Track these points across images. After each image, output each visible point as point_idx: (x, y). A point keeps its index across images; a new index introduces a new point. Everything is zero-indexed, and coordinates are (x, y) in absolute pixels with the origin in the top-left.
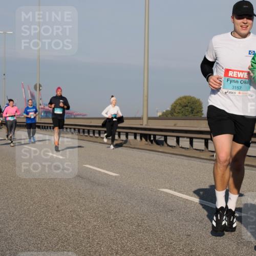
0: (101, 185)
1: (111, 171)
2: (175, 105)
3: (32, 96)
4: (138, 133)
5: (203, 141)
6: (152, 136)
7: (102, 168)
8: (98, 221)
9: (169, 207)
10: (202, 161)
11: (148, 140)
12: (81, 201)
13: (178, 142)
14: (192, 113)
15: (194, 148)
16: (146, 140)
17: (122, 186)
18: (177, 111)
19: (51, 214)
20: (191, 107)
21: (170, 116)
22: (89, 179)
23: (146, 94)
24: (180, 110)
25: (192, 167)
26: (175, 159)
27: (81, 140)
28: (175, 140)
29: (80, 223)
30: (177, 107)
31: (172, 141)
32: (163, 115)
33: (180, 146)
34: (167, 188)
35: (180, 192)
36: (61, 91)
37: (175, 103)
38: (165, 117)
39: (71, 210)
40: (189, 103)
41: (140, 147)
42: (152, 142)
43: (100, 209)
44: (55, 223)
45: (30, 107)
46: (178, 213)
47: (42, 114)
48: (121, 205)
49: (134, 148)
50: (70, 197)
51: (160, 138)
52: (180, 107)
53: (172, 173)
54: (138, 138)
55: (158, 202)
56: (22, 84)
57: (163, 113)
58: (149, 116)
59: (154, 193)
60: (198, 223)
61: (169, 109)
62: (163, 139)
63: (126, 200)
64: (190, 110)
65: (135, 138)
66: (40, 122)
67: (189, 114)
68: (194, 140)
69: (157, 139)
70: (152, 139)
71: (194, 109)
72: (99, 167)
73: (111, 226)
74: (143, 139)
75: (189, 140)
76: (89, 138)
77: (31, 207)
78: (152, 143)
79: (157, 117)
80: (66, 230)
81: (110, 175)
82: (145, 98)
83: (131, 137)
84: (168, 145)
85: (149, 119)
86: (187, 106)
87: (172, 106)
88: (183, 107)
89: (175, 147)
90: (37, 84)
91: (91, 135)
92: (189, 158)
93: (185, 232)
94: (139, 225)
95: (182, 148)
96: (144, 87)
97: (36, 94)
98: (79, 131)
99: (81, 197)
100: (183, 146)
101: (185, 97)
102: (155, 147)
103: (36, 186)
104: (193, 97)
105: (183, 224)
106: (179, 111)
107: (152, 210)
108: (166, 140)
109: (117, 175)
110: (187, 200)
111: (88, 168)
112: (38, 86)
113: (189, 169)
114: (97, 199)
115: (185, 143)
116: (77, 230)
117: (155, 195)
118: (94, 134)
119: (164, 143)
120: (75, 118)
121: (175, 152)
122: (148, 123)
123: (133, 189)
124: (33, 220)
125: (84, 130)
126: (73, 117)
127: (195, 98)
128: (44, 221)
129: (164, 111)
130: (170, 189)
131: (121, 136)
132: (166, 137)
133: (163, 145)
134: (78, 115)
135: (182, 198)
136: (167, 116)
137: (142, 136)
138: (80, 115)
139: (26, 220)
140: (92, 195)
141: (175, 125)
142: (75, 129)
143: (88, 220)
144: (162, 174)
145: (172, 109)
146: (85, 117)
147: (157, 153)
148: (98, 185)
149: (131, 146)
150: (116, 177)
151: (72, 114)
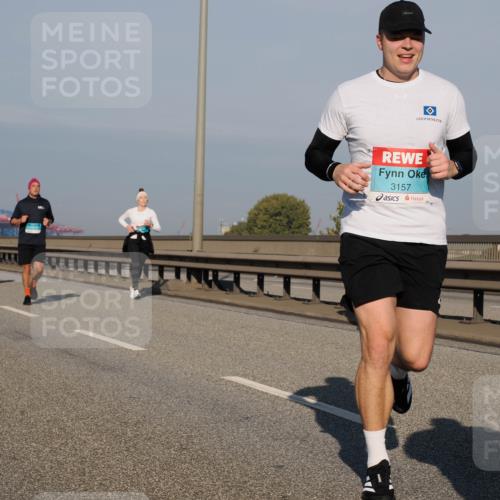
0: (109, 369)
2: (256, 212)
4: (184, 267)
5: (311, 282)
6: (210, 273)
8: (102, 440)
9: (239, 411)
10: (308, 321)
11: (203, 282)
12: (69, 400)
13: (261, 284)
14: (290, 228)
15: (292, 295)
16: (199, 281)
17: (150, 372)
18: (260, 223)
19: (10, 426)
20: (288, 217)
21: (245, 234)
22: (85, 358)
23: (199, 192)
24: (265, 221)
25: (286, 334)
26: (254, 317)
28: (256, 280)
29: (66, 444)
30: (261, 216)
31: (249, 283)
32: (232, 231)
33: (266, 292)
34: (237, 374)
35: (263, 382)
37: (256, 208)
38: (236, 234)
39: (49, 418)
40: (283, 208)
41: (187, 294)
42: (209, 284)
43: (106, 416)
44: (16, 445)
46: (259, 423)
49: (175, 296)
50: (47, 394)
51: (226, 277)
52: (266, 217)
53: (248, 345)
54: (183, 276)
55: (220, 403)
57: (233, 226)
58: (205, 234)
59: (213, 385)
60: (298, 442)
61: (244, 219)
62: (231, 278)
63: (158, 399)
64: (285, 221)
65: (178, 276)
67: (284, 230)
68: (293, 280)
69: (220, 278)
70: (210, 278)
71: (293, 219)
74: (194, 280)
75: (282, 280)
78: (210, 286)
79: (221, 236)
80: (39, 458)
81: (126, 349)
82: (199, 199)
83: (169, 275)
84: (242, 291)
85: (205, 238)
86: (279, 214)
87: (250, 214)
88: (272, 217)
89: (254, 293)
91: (91, 270)
92: (284, 316)
93: (274, 459)
94: (182, 448)
95: (268, 295)
99: (69, 393)
100: (270, 293)
101: (276, 197)
102: (217, 294)
104: (292, 197)
105: (268, 446)
106: (264, 224)
107: (209, 417)
108: (237, 280)
109: (140, 349)
110: (277, 397)
113: (282, 336)
114: (101, 397)
115: (274, 285)
116: (60, 458)
117: (214, 389)
119: (234, 285)
120: (59, 238)
121: (254, 305)
122: (202, 248)
123: (172, 377)
126: (55, 234)
127: (295, 199)
129: (235, 224)
130: (245, 376)
131: (150, 273)
132: (237, 275)
133: (231, 290)
134: (65, 231)
135: (266, 393)
136: (240, 234)
137: (191, 272)
138: (70, 231)
140: (91, 390)
141: (256, 252)
142: (58, 259)
143: (83, 438)
144: (229, 348)
145: (249, 221)
146: (80, 235)
147: (220, 306)
148: (103, 369)
149: (169, 292)
150: (138, 353)
151: (52, 229)
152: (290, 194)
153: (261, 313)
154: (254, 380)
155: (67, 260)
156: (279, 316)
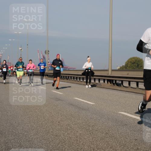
0: (84, 110)
1: (90, 102)
2: (128, 62)
3: (44, 57)
4: (106, 79)
5: (143, 83)
6: (114, 81)
7: (85, 100)
8: (82, 131)
9: (124, 123)
11: (112, 83)
12: (72, 119)
14: (138, 67)
15: (139, 88)
16: (111, 83)
17: (96, 111)
18: (129, 66)
19: (55, 126)
20: (137, 64)
21: (124, 69)
22: (77, 106)
23: (110, 56)
25: (138, 99)
26: (127, 94)
27: (72, 83)
28: (128, 83)
29: (72, 132)
30: (129, 64)
31: (126, 84)
32: (120, 68)
33: (131, 87)
34: (123, 112)
37: (128, 61)
38: (122, 69)
39: (67, 124)
40: (136, 61)
41: (107, 87)
42: (114, 84)
43: (83, 124)
44: (57, 132)
45: (42, 63)
46: (130, 126)
47: (50, 68)
48: (96, 122)
49: (104, 88)
50: (66, 117)
52: (131, 64)
53: (126, 103)
54: (106, 82)
55: (118, 120)
56: (38, 50)
57: (121, 67)
59: (115, 115)
61: (124, 65)
62: (120, 82)
63: (99, 119)
64: (136, 65)
65: (104, 82)
66: (48, 72)
67: (136, 68)
68: (139, 83)
69: (117, 82)
70: (114, 82)
71: (139, 65)
72: (83, 99)
73: (90, 134)
74: (109, 83)
75: (136, 83)
76: (77, 82)
77: (43, 122)
79: (117, 70)
80: (64, 136)
81: (89, 104)
82: (110, 59)
83: (102, 82)
84: (124, 86)
85: (113, 70)
86: (134, 63)
87: (126, 63)
88: (132, 64)
89: (127, 87)
91: (78, 80)
92: (136, 94)
93: (134, 137)
94: (106, 134)
95: (132, 88)
96: (109, 52)
97: (46, 56)
98: (71, 78)
99: (72, 117)
100: (132, 87)
101: (134, 58)
102: (116, 87)
103: (46, 110)
105: (133, 133)
107: (114, 124)
108: (122, 83)
110: (135, 119)
111: (76, 99)
112: (47, 51)
113: (136, 100)
114: (82, 118)
115: (133, 85)
116: (70, 136)
117: (116, 116)
118: (80, 79)
119: (121, 85)
120: (69, 70)
122: (111, 73)
123: (103, 112)
124: (45, 130)
125: (74, 77)
126: (67, 69)
127: (139, 59)
128: (51, 130)
129: (121, 66)
130: (125, 112)
131: (96, 81)
132: (122, 81)
133: (121, 86)
134: (70, 68)
135: (132, 117)
137: (108, 81)
138: (72, 68)
139: (41, 130)
140: (79, 116)
141: (128, 74)
142: (68, 77)
143: (77, 130)
144: (120, 103)
145: (126, 65)
146: (75, 69)
147: (117, 91)
148: (82, 110)
149: (102, 87)
150: (93, 105)
151: (67, 68)
152: (138, 57)
153: (129, 93)
154: (128, 113)
155: (71, 77)
156: (135, 94)
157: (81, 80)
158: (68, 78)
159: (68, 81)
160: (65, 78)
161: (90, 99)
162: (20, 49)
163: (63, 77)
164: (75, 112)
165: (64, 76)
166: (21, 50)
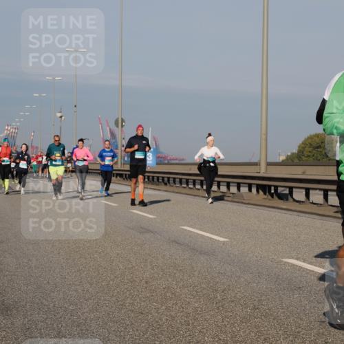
0: (205, 254)
1: (217, 235)
2: (303, 146)
3: (113, 134)
4: (254, 184)
6: (273, 188)
7: (205, 231)
8: (200, 302)
9: (295, 283)
11: (267, 194)
12: (178, 275)
13: (307, 195)
15: (330, 203)
16: (265, 194)
17: (232, 256)
18: (306, 153)
19: (138, 291)
21: (296, 161)
22: (188, 246)
23: (264, 132)
24: (310, 152)
25: (326, 230)
26: (304, 219)
27: (177, 193)
28: (304, 193)
29: (176, 304)
30: (307, 148)
31: (299, 195)
32: (287, 159)
33: (311, 201)
34: (293, 258)
35: (310, 263)
36: (143, 130)
37: (304, 143)
38: (290, 161)
39: (164, 286)
40: (322, 143)
42: (272, 195)
43: (203, 285)
44: (143, 304)
45: (107, 150)
46: (308, 292)
47: (126, 159)
48: (231, 280)
49: (248, 204)
50: (163, 270)
51: (283, 191)
52: (310, 149)
53: (299, 237)
54: (254, 190)
56: (99, 118)
57: (288, 156)
58: (268, 161)
59: (276, 265)
61: (295, 151)
62: (287, 191)
63: (238, 274)
64: (323, 152)
65: (250, 190)
66: (122, 169)
67: (323, 158)
68: (330, 193)
69: (279, 191)
70: (273, 191)
72: (201, 230)
73: (218, 308)
74: (261, 192)
75: (322, 193)
76: (187, 191)
77: (111, 283)
78: (272, 197)
79: (280, 163)
80: (158, 313)
81: (216, 240)
82: (264, 137)
83: (244, 189)
84: (294, 200)
85: (269, 164)
86: (319, 147)
87: (299, 147)
88: (314, 149)
89: (303, 202)
90: (118, 118)
91: (191, 186)
92: (323, 218)
93: (318, 317)
94: (255, 308)
95: (313, 203)
97: (118, 131)
98: (174, 181)
99: (177, 270)
101: (317, 136)
102: (277, 202)
103: (118, 254)
105: (314, 307)
106: (310, 154)
107: (273, 287)
108: (291, 193)
109: (225, 240)
111: (186, 230)
112: (120, 121)
113: (323, 232)
114: (199, 272)
115: (317, 197)
116: (173, 314)
117: (276, 267)
118: (194, 185)
119: (289, 196)
120: (169, 164)
121: (303, 210)
122: (266, 170)
123: (248, 259)
124: (114, 299)
125: (181, 179)
126: (166, 162)
128: (129, 301)
129: (289, 154)
130: (298, 259)
131: (231, 188)
132: (291, 189)
133: (287, 200)
134: (174, 160)
135: (313, 271)
136: (293, 161)
137: (259, 187)
138: (176, 159)
139: (105, 300)
140: (193, 268)
141: (304, 173)
142: (169, 178)
143: (188, 300)
144: (286, 239)
145: (299, 151)
146: (182, 162)
147: (280, 211)
148: (200, 253)
149: (244, 201)
150: (224, 243)
151: (165, 158)
153: (307, 215)
154: (304, 262)
155: (174, 179)
156: (320, 217)
157: (198, 187)
158: (169, 181)
159: (168, 188)
160: (160, 181)
161: (219, 229)
162: (59, 115)
163: (155, 180)
164: (184, 259)
165: (158, 177)
166: (61, 117)
